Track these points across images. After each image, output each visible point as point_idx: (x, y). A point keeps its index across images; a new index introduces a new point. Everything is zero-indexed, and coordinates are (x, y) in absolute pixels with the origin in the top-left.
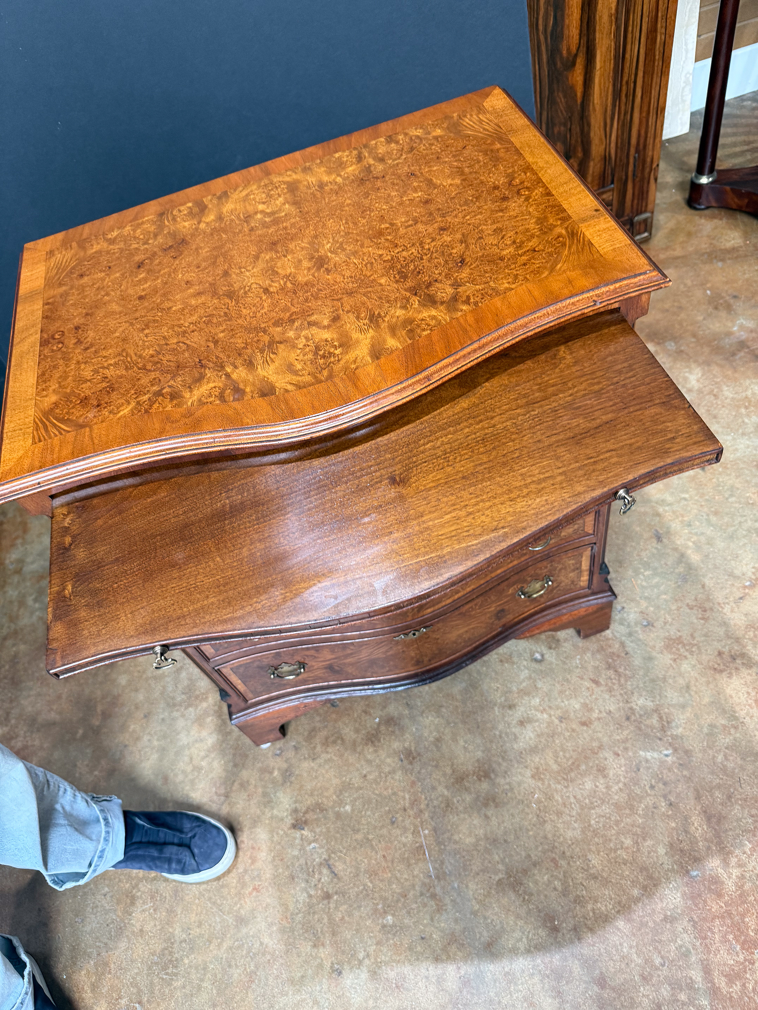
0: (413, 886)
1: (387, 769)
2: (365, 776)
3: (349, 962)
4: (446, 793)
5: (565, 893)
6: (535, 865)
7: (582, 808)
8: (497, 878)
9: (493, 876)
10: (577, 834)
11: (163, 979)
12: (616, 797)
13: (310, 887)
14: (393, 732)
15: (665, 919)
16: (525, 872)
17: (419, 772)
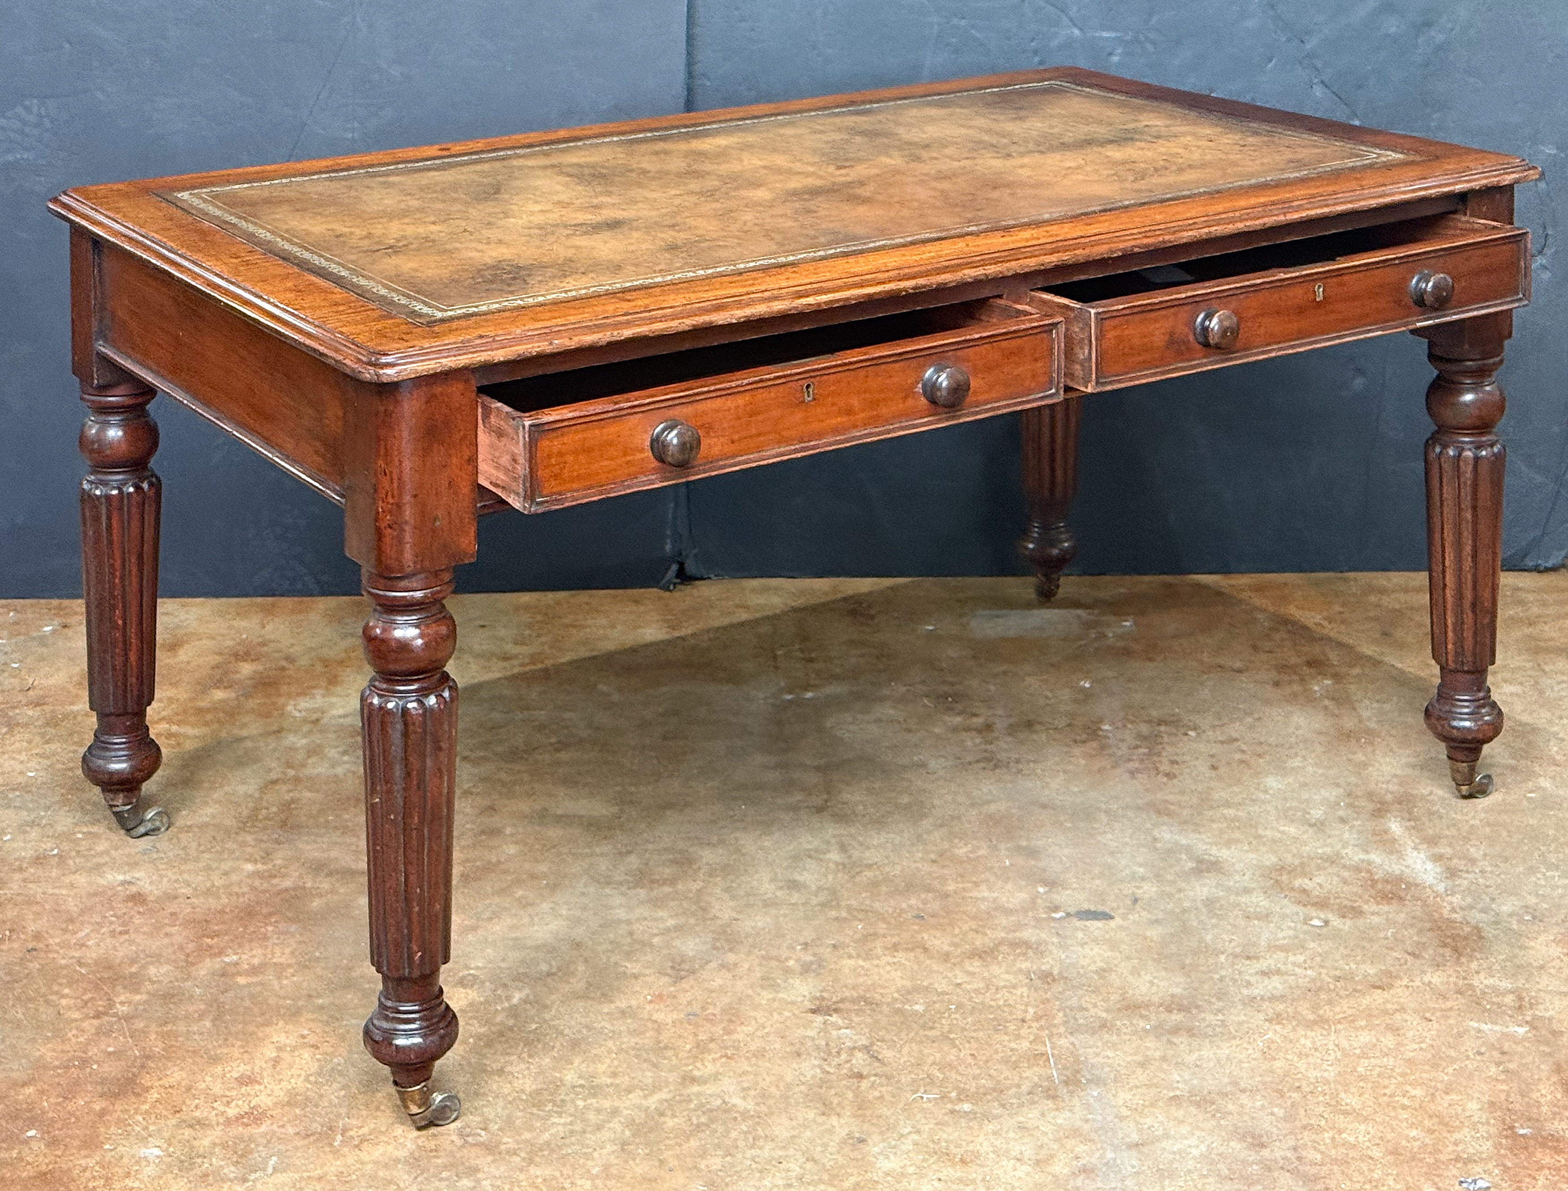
0: (1019, 1086)
1: (1002, 984)
2: (959, 984)
3: (882, 1133)
4: (1104, 1015)
5: (1289, 1118)
6: (1243, 1091)
7: (1346, 1055)
8: (1172, 1094)
9: (1165, 1092)
10: (1331, 1073)
11: (532, 1114)
12: (1411, 1054)
13: (829, 1065)
14: (1024, 954)
15: (1457, 1159)
16: (1223, 1095)
17: (1060, 993)
